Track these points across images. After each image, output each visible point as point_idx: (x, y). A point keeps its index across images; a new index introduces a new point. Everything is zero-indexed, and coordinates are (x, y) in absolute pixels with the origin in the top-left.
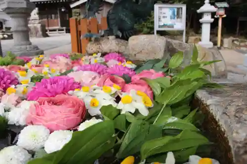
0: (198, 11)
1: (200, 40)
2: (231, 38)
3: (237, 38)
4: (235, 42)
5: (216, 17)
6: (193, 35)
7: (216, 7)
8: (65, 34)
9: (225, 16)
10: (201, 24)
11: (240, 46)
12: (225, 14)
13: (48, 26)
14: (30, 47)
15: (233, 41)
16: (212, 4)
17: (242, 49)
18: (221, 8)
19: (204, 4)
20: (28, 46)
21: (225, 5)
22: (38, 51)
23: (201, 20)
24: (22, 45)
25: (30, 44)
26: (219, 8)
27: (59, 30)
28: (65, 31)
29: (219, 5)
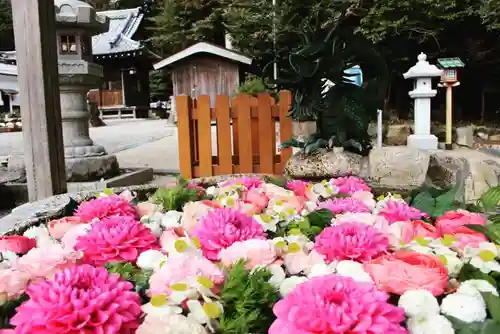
0: (406, 75)
1: (412, 132)
2: (472, 127)
3: (484, 127)
4: (480, 134)
5: (439, 85)
6: (395, 123)
7: (440, 67)
8: (135, 119)
9: (458, 84)
10: (413, 100)
11: (489, 142)
12: (458, 79)
13: (101, 105)
14: (92, 151)
15: (475, 132)
16: (432, 61)
17: (495, 147)
18: (450, 68)
19: (417, 61)
20: (88, 148)
21: (457, 63)
22: (106, 157)
23: (412, 93)
24: (76, 146)
25: (91, 144)
26: (445, 69)
27: (124, 112)
28: (134, 115)
29: (445, 63)
